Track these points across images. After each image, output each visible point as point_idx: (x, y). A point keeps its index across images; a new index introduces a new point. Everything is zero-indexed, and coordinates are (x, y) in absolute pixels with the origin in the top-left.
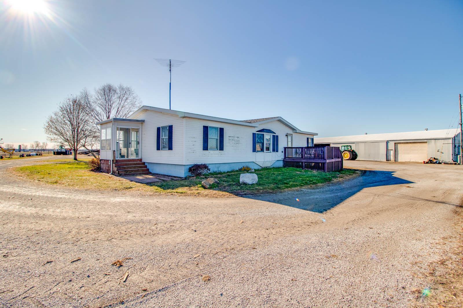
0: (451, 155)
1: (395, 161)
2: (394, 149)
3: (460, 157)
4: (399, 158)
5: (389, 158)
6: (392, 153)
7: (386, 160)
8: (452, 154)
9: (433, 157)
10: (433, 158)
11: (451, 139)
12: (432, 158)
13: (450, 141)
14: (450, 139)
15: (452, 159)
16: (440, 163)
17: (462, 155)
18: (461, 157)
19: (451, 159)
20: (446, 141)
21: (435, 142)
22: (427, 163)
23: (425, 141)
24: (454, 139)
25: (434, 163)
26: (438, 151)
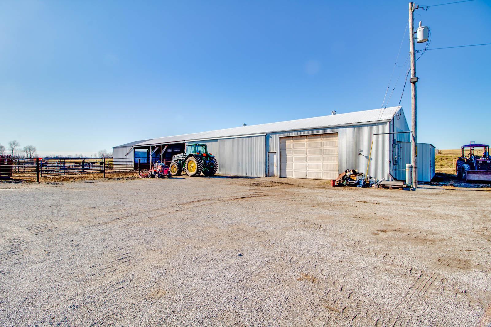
0: (388, 163)
1: (280, 177)
2: (278, 151)
3: (412, 167)
4: (288, 170)
5: (271, 171)
6: (275, 159)
7: (265, 176)
8: (390, 162)
9: (351, 169)
10: (352, 172)
11: (388, 123)
12: (349, 171)
13: (386, 129)
14: (386, 123)
15: (390, 174)
16: (367, 185)
17: (415, 163)
18: (413, 169)
19: (388, 173)
20: (377, 129)
21: (353, 133)
22: (340, 185)
23: (334, 131)
24: (392, 123)
25: (355, 185)
26: (360, 154)
